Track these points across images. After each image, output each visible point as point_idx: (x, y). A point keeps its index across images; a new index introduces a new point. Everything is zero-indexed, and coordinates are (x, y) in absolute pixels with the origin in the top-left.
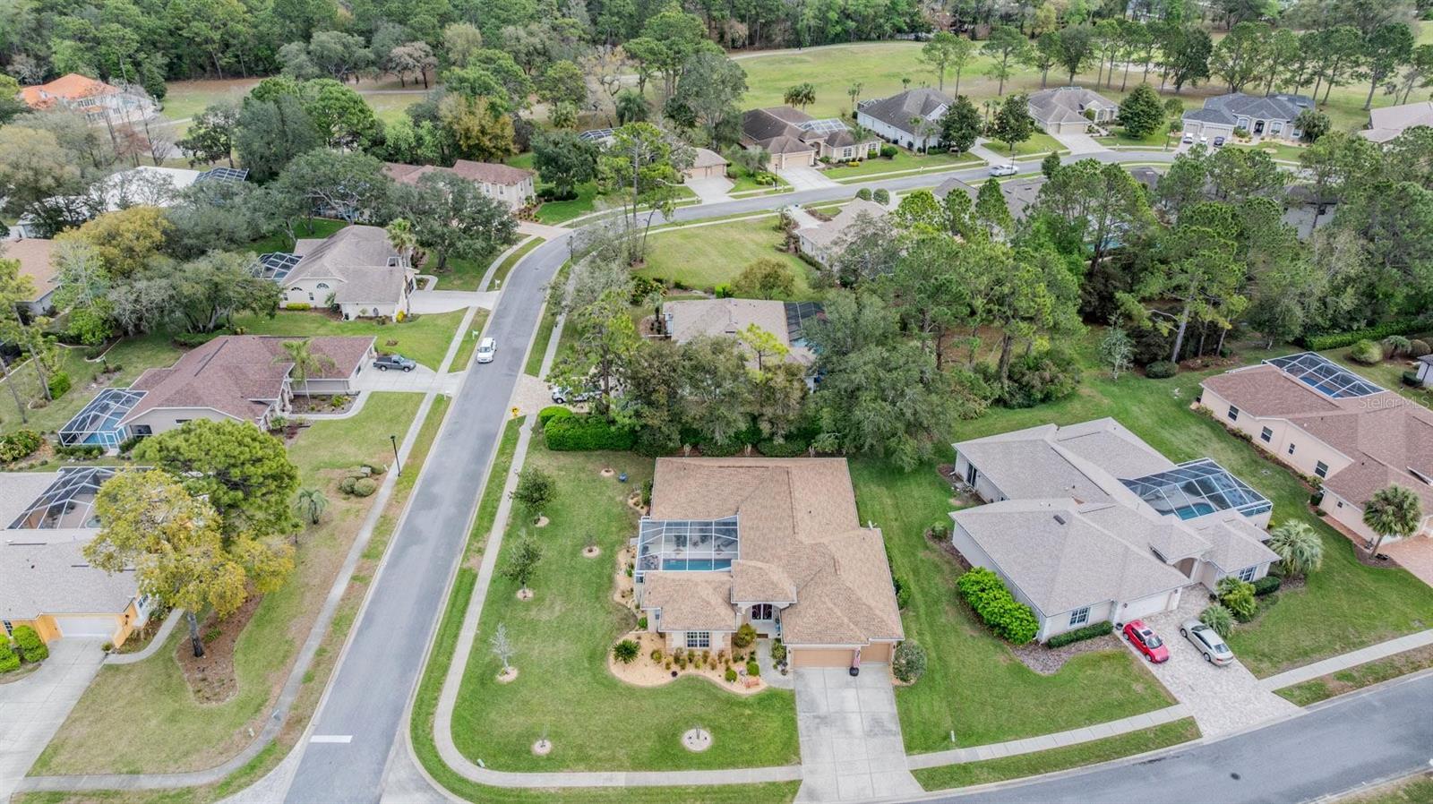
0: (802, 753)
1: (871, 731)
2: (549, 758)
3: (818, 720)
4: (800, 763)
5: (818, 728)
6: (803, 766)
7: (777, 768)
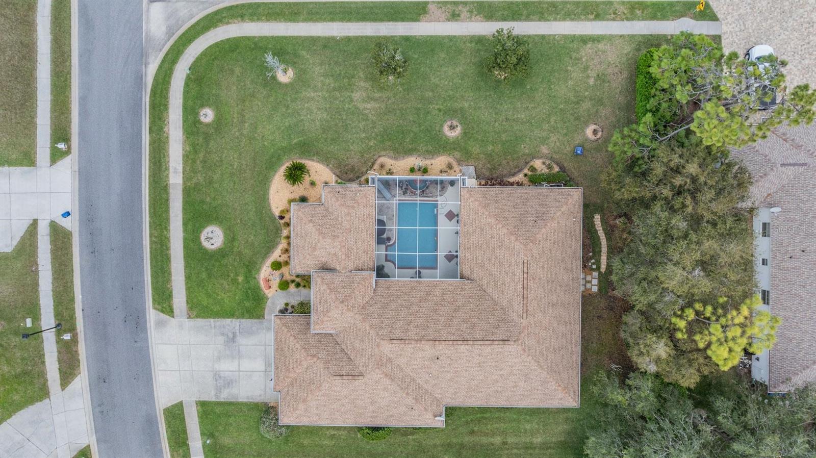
0: (199, 320)
1: (220, 377)
2: (196, 122)
3: (231, 335)
4: (189, 317)
5: (223, 334)
6: (187, 320)
7: (185, 299)
